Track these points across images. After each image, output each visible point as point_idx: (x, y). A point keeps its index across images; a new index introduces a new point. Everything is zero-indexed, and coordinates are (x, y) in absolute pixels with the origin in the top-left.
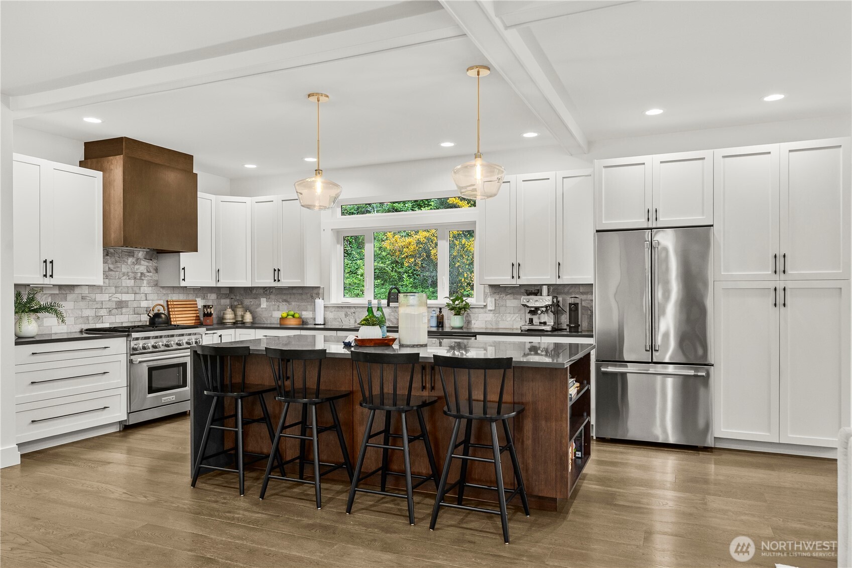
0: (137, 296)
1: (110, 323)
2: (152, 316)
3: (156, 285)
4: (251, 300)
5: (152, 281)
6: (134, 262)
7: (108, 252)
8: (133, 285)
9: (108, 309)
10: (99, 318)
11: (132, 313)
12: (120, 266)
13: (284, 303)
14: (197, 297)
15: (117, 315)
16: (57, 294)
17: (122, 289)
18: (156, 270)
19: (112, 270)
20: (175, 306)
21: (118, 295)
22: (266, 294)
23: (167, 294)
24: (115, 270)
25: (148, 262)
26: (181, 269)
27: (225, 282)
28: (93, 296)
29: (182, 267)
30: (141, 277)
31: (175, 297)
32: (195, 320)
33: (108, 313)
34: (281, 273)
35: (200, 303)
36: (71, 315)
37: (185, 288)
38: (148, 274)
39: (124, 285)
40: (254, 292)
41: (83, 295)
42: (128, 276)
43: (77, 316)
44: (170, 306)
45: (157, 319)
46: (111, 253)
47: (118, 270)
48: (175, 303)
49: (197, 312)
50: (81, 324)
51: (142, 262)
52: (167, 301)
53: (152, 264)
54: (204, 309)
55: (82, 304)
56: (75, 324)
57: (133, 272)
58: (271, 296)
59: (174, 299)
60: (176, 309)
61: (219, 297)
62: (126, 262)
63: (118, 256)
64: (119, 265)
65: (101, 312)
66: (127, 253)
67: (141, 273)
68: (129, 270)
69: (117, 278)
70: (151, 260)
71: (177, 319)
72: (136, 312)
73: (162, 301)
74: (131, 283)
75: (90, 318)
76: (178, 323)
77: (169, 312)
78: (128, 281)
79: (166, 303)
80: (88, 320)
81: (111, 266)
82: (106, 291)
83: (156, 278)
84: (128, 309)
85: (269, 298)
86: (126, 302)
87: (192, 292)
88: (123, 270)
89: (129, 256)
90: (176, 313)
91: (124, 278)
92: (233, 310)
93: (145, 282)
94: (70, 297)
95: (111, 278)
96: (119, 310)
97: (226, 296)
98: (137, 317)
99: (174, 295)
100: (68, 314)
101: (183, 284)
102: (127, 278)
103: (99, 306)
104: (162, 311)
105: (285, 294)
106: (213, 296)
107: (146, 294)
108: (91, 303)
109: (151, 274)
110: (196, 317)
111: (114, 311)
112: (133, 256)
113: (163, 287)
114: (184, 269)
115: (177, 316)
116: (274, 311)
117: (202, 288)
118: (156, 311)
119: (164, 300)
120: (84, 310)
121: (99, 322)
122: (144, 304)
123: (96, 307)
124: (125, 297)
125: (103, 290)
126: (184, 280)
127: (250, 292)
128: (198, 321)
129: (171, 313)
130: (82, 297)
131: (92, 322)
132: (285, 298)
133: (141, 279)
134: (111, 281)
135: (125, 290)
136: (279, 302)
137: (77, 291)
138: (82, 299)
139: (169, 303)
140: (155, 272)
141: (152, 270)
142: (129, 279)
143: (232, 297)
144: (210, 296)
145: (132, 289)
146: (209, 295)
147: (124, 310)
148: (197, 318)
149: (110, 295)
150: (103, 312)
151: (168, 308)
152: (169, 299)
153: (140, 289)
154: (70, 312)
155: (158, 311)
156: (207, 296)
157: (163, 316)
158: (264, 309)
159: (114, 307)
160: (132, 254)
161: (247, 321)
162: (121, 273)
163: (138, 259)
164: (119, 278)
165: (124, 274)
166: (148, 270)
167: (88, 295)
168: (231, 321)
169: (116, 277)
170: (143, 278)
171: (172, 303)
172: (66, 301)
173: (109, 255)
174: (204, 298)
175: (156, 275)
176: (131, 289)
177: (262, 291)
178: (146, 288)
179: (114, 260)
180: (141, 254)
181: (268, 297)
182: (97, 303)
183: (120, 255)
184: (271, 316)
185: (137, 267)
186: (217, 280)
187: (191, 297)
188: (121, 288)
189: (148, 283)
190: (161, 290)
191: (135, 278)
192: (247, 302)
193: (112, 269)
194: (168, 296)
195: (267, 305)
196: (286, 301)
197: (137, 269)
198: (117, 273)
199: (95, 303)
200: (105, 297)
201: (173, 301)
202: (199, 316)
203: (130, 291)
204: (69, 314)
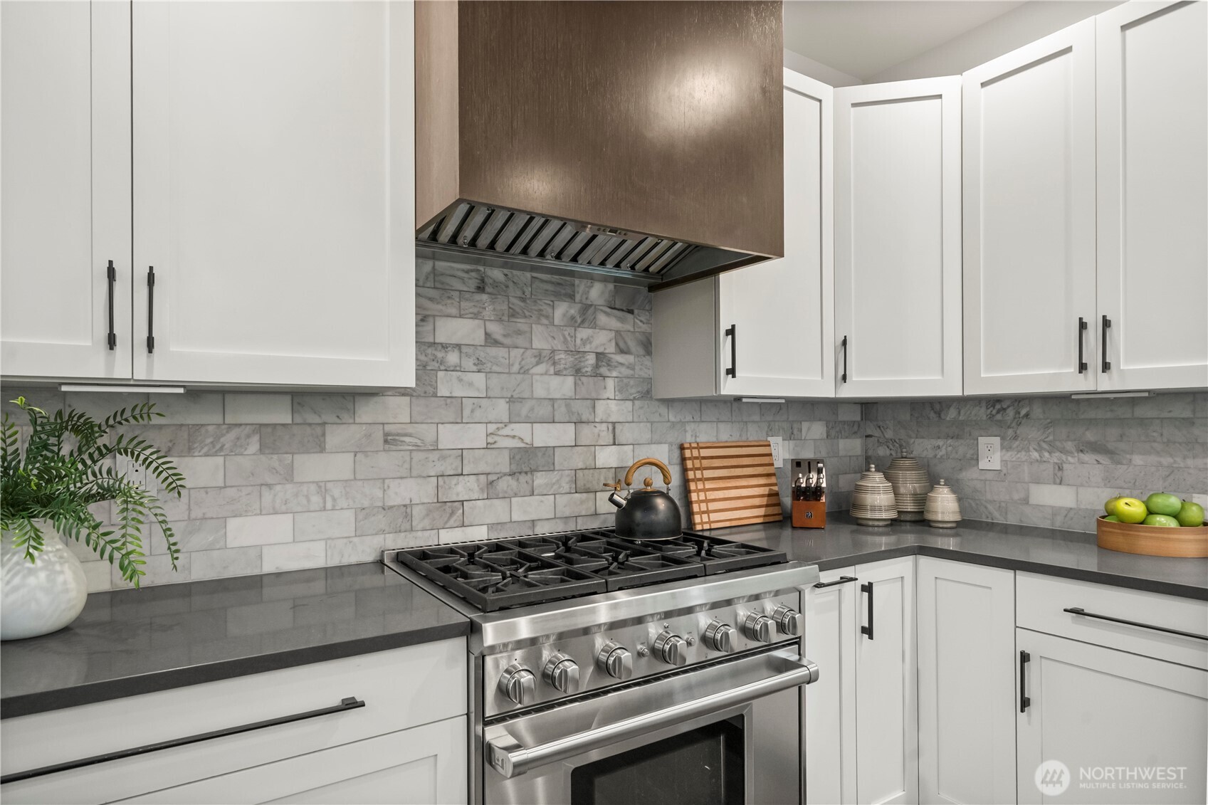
0: (586, 431)
1: (491, 527)
2: (624, 502)
3: (647, 395)
4: (940, 442)
5: (632, 382)
6: (573, 318)
7: (483, 281)
8: (570, 393)
9: (483, 478)
10: (449, 509)
11: (566, 487)
12: (525, 327)
13: (1087, 457)
14: (771, 432)
15: (516, 495)
16: (283, 425)
17: (532, 409)
18: (647, 346)
19: (496, 343)
20: (706, 463)
21: (522, 430)
22: (1000, 424)
23: (683, 423)
24: (507, 341)
25: (621, 320)
26: (722, 332)
27: (862, 386)
28: (427, 432)
29: (724, 325)
30: (597, 366)
31: (704, 433)
32: (767, 506)
33: (482, 490)
34: (1118, 335)
35: (781, 451)
36: (342, 503)
37: (735, 405)
38: (620, 358)
39: (540, 392)
40: (952, 414)
41: (387, 428)
42: (554, 364)
43: (366, 503)
44: (689, 464)
45: (639, 515)
46: (496, 284)
47: (520, 341)
48: (704, 453)
49: (773, 480)
50: (383, 532)
51: (603, 319)
52: (682, 448)
53: (632, 325)
54: (794, 473)
55: (387, 462)
56: (359, 533)
57: (567, 352)
58: (1021, 430)
59: (703, 439)
60: (708, 474)
61: (833, 433)
62: (547, 317)
63: (519, 293)
64: (521, 324)
65: (460, 488)
66: (550, 287)
67: (598, 354)
68: (558, 345)
69: (516, 368)
70: (631, 312)
71: (712, 506)
72: (580, 483)
73: (665, 447)
74: (563, 386)
75: (417, 511)
76: (714, 517)
77: (686, 482)
78: (555, 381)
79: (677, 453)
80: (408, 517)
81: (496, 329)
82: (478, 415)
83: (645, 373)
84: (554, 476)
85: (1015, 438)
86: (549, 451)
87: (757, 418)
88: (538, 343)
89: (559, 296)
90: (709, 485)
91: (541, 368)
92: (888, 478)
93: (610, 383)
94: (336, 436)
95: (495, 368)
96: (523, 478)
97: (853, 429)
98: (582, 502)
99: (703, 426)
100: (329, 499)
101: (729, 387)
102: (552, 371)
103: (450, 466)
104: (658, 483)
105: (1091, 422)
106: (816, 430)
107: (614, 423)
108: (418, 456)
109: (630, 359)
110: (769, 495)
111: (505, 484)
112: (571, 297)
113: (668, 402)
114: (731, 332)
115: (711, 495)
116: (1038, 481)
117: (791, 402)
118: (637, 485)
119: (671, 444)
120: (393, 485)
121: (451, 523)
122: (608, 457)
123: (441, 467)
124: (543, 436)
125: (467, 412)
126: (732, 372)
127: (932, 415)
128: (776, 510)
129: (692, 486)
130: (386, 435)
131: (426, 523)
132: (1090, 436)
133: (596, 374)
134: (495, 380)
135: (544, 411)
136: (1063, 451)
137: (367, 412)
138: (386, 441)
139: (688, 453)
140: (642, 352)
141: (632, 345)
142: (557, 373)
143: (869, 432)
144: (809, 429)
145: (567, 406)
146: (805, 425)
147: (540, 479)
148: (773, 500)
149: (492, 428)
150: (463, 489)
151: (684, 470)
152: (688, 439)
153: (594, 407)
154: (337, 491)
155: (647, 484)
156: (800, 430)
157: (661, 503)
158: (989, 476)
159: (507, 470)
160: (569, 291)
161: (940, 518)
162: (529, 353)
163: (586, 308)
164: (524, 371)
165: (539, 358)
166: (622, 345)
167: (410, 429)
168: (884, 515)
169: (510, 365)
170: (604, 370)
171: (695, 453)
172: (322, 450)
173: (488, 289)
174: (790, 436)
175: (647, 361)
176: (563, 409)
177: (982, 412)
178: (612, 407)
179: (505, 307)
180: (597, 293)
181: (1010, 432)
182: (443, 458)
183: (528, 290)
184: (1026, 501)
185: (583, 333)
186: (841, 372)
187: (753, 434)
188: (528, 404)
189: (621, 388)
190: (663, 410)
191: (578, 372)
192: (923, 447)
193: (499, 337)
194: (685, 431)
195: (1004, 462)
196: (1096, 448)
197: (584, 342)
198: (514, 352)
199: (434, 456)
200: (474, 436)
201: (699, 448)
202: (777, 494)
203: (561, 412)
204: (334, 500)
